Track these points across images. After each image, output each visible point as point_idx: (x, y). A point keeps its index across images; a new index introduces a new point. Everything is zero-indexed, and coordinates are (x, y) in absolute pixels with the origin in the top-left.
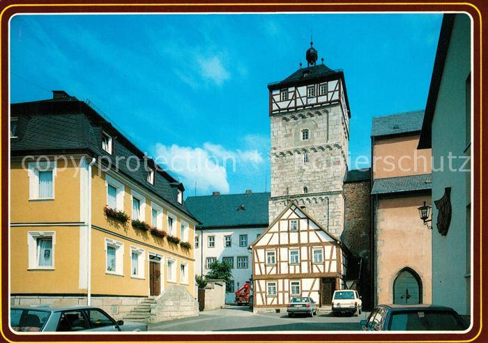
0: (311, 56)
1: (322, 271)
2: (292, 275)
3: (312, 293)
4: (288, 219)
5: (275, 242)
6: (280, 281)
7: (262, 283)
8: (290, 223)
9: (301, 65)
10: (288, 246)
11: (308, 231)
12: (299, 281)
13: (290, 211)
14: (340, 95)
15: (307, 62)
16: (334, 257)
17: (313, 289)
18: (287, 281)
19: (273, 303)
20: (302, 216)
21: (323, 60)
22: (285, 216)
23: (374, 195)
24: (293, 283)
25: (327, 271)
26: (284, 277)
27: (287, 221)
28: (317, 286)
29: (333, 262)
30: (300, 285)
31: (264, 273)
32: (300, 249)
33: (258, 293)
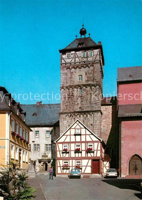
0: (83, 32)
1: (93, 156)
2: (77, 157)
3: (87, 167)
4: (75, 128)
5: (68, 140)
6: (71, 161)
7: (61, 161)
8: (76, 130)
9: (76, 36)
10: (75, 142)
11: (86, 135)
12: (81, 161)
13: (76, 124)
14: (100, 58)
15: (80, 35)
16: (99, 148)
17: (88, 165)
18: (74, 161)
19: (66, 173)
20: (82, 127)
21: (89, 34)
22: (73, 127)
23: (120, 118)
24: (77, 162)
25: (95, 156)
26: (73, 159)
27: (74, 129)
28: (90, 164)
29: (98, 151)
30: (81, 163)
31: (62, 156)
32: (81, 144)
33: (59, 167)
